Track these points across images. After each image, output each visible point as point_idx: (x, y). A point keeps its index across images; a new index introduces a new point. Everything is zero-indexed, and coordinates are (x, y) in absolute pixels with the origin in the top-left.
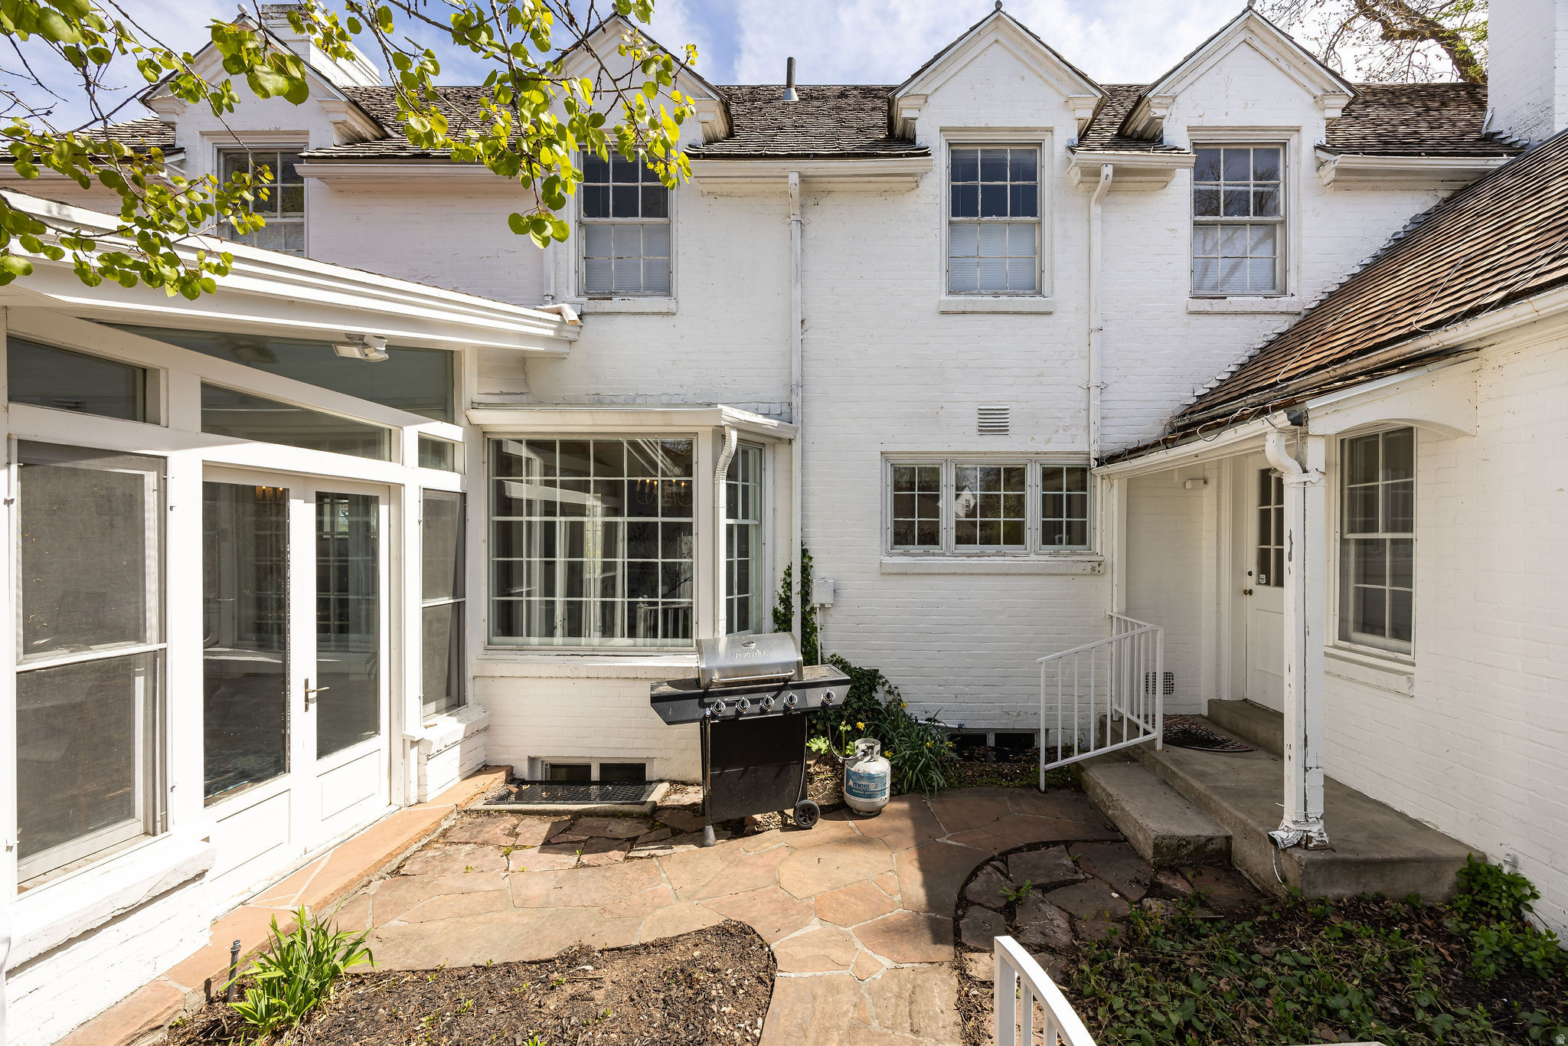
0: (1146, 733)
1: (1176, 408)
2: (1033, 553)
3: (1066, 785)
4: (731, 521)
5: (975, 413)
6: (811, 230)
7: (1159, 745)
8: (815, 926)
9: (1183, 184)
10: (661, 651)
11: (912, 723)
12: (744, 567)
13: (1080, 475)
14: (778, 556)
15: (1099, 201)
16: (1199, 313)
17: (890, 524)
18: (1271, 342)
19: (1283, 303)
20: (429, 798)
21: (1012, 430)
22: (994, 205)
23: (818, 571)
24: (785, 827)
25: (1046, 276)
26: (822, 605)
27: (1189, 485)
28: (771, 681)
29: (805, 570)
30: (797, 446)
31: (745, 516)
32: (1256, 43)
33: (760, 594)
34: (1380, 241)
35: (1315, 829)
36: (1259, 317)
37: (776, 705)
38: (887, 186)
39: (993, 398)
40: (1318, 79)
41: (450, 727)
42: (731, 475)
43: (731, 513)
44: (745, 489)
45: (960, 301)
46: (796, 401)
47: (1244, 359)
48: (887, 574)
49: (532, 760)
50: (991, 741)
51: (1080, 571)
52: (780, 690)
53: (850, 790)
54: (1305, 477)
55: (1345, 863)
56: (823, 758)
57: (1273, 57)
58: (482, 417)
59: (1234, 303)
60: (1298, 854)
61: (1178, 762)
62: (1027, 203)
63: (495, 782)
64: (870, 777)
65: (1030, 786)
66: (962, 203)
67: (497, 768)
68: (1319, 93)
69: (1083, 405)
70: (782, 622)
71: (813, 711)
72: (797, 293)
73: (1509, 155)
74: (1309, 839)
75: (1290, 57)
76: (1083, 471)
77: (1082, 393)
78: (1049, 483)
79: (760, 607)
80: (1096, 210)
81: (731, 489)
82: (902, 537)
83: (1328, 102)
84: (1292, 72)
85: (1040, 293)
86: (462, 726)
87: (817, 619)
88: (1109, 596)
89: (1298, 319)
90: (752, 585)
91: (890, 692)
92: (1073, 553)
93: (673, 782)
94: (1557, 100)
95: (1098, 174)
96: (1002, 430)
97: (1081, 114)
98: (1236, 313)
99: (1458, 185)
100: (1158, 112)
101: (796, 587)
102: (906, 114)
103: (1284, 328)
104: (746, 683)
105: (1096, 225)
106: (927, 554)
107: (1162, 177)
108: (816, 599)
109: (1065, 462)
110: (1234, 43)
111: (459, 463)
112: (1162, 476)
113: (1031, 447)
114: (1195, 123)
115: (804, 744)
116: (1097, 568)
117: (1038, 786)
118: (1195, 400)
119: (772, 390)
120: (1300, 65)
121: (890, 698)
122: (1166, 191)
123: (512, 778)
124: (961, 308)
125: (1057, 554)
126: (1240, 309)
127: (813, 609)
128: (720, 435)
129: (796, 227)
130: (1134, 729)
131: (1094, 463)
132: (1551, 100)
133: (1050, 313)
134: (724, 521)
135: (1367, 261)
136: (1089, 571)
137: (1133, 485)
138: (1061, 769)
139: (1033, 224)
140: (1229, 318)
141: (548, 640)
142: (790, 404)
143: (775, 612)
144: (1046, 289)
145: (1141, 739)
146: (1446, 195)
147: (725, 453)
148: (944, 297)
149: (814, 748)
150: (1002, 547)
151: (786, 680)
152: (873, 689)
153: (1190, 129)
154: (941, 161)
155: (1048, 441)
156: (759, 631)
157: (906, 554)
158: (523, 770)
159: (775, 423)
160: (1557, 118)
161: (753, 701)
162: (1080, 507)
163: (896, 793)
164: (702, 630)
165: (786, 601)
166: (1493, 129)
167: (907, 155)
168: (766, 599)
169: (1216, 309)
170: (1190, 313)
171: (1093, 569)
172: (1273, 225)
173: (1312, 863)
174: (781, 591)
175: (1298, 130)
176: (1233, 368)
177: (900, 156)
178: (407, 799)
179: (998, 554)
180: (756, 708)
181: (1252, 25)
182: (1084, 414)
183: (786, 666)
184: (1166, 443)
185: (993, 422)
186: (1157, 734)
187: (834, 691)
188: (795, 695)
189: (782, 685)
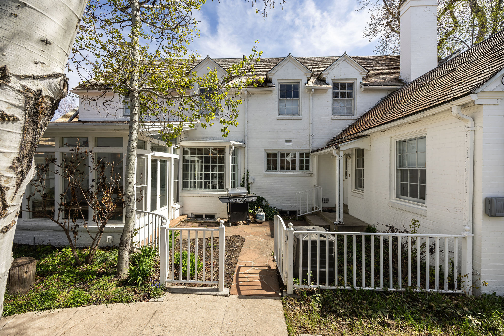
0: (319, 209)
1: (329, 140)
2: (297, 172)
3: (302, 220)
4: (232, 165)
5: (285, 141)
6: (249, 102)
7: (322, 211)
8: (251, 236)
9: (331, 92)
10: (218, 191)
11: (270, 208)
12: (234, 174)
13: (307, 155)
14: (242, 172)
15: (312, 95)
16: (334, 119)
17: (266, 165)
18: (350, 126)
19: (353, 117)
20: (175, 218)
21: (293, 145)
22: (289, 96)
23: (251, 175)
24: (244, 224)
25: (300, 111)
26: (251, 183)
27: (332, 157)
28: (242, 196)
29: (247, 175)
30: (246, 148)
31: (235, 164)
32: (347, 61)
33: (238, 180)
34: (375, 104)
35: (341, 221)
36: (348, 120)
37: (243, 200)
38: (266, 92)
39: (289, 138)
40: (360, 69)
41: (177, 206)
42: (232, 155)
43: (232, 163)
44: (235, 157)
45: (282, 117)
46: (246, 139)
47: (344, 129)
48: (265, 176)
49: (192, 213)
50: (288, 213)
51: (308, 175)
52: (243, 198)
53: (257, 218)
54: (339, 158)
55: (346, 227)
56: (251, 214)
57: (351, 64)
58: (182, 143)
59: (342, 117)
60: (337, 225)
61: (324, 214)
62: (296, 95)
63: (185, 217)
64: (261, 215)
65: (294, 220)
66: (282, 96)
67: (185, 215)
68: (361, 71)
69: (308, 139)
70: (242, 186)
71: (250, 202)
72: (246, 116)
73: (402, 85)
74: (340, 223)
75: (354, 64)
76: (309, 154)
77: (308, 137)
78: (301, 156)
79: (238, 183)
80: (311, 97)
81: (232, 158)
82: (269, 168)
83: (363, 73)
84: (355, 67)
85: (299, 115)
86: (180, 205)
87: (250, 186)
88: (314, 181)
89: (356, 120)
90: (236, 178)
91: (266, 202)
92: (306, 172)
93: (220, 218)
94: (411, 74)
95: (311, 90)
96: (290, 145)
97: (308, 76)
98: (342, 119)
99: (392, 91)
100: (325, 76)
101: (246, 179)
102: (270, 77)
103: (353, 122)
104: (237, 196)
105: (311, 101)
106: (274, 172)
107: (325, 90)
108: (250, 181)
109: (305, 152)
110: (342, 61)
111: (178, 153)
112: (326, 155)
113: (297, 148)
114: (333, 78)
115: (248, 211)
116: (311, 175)
117: (296, 220)
118: (333, 138)
119: (241, 136)
120: (356, 65)
121: (266, 203)
122: (327, 93)
123: (188, 217)
124: (281, 119)
125: (303, 172)
126: (343, 118)
127: (249, 184)
128: (230, 147)
129: (246, 102)
130: (316, 208)
131: (311, 152)
132: (410, 74)
133: (301, 120)
134: (231, 164)
135: (372, 108)
136: (309, 175)
137: (319, 157)
138: (301, 216)
139: (298, 100)
140: (341, 121)
141: (195, 189)
142: (244, 139)
143: (241, 184)
144: (300, 114)
145: (318, 210)
146: (390, 93)
147: (231, 151)
148: (278, 116)
149: (250, 211)
150: (291, 170)
151: (245, 196)
152: (262, 201)
153: (332, 79)
154: (277, 87)
155: (301, 147)
156: (238, 187)
157: (269, 172)
158: (190, 215)
159: (242, 144)
160: (411, 78)
161: (238, 200)
162: (308, 161)
163: (266, 220)
164: (226, 187)
165: (243, 182)
166: (401, 78)
167: (270, 87)
168: (239, 181)
169: (338, 118)
170: (332, 119)
171: (310, 175)
172: (352, 99)
173: (339, 227)
174: (242, 180)
175: (356, 79)
176: (341, 131)
177: (268, 87)
178: (171, 218)
179: (290, 172)
180: (239, 201)
181: (346, 57)
182: (308, 141)
183: (245, 193)
184: (327, 148)
185: (288, 143)
186: (321, 209)
187: (254, 198)
188: (247, 199)
189: (244, 197)
